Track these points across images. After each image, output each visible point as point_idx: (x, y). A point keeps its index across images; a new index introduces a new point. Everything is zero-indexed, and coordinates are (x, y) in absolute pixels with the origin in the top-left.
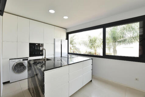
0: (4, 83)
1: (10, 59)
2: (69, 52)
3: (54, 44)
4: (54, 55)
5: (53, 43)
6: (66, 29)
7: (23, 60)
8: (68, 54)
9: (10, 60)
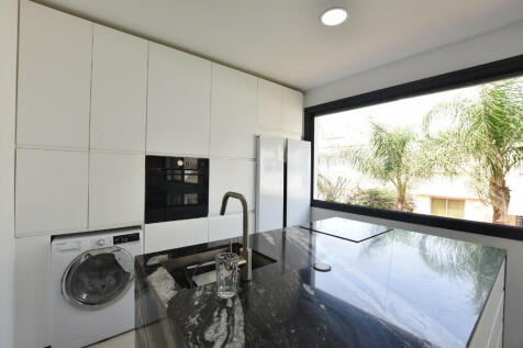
1: (53, 238)
2: (315, 198)
3: (256, 160)
4: (255, 211)
5: (251, 155)
6: (304, 92)
7: (118, 240)
8: (312, 205)
9: (56, 242)
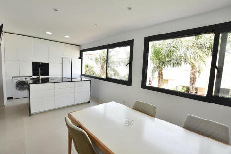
0: (8, 98)
1: (13, 77)
3: (62, 63)
4: (62, 75)
6: (79, 46)
8: (81, 75)
